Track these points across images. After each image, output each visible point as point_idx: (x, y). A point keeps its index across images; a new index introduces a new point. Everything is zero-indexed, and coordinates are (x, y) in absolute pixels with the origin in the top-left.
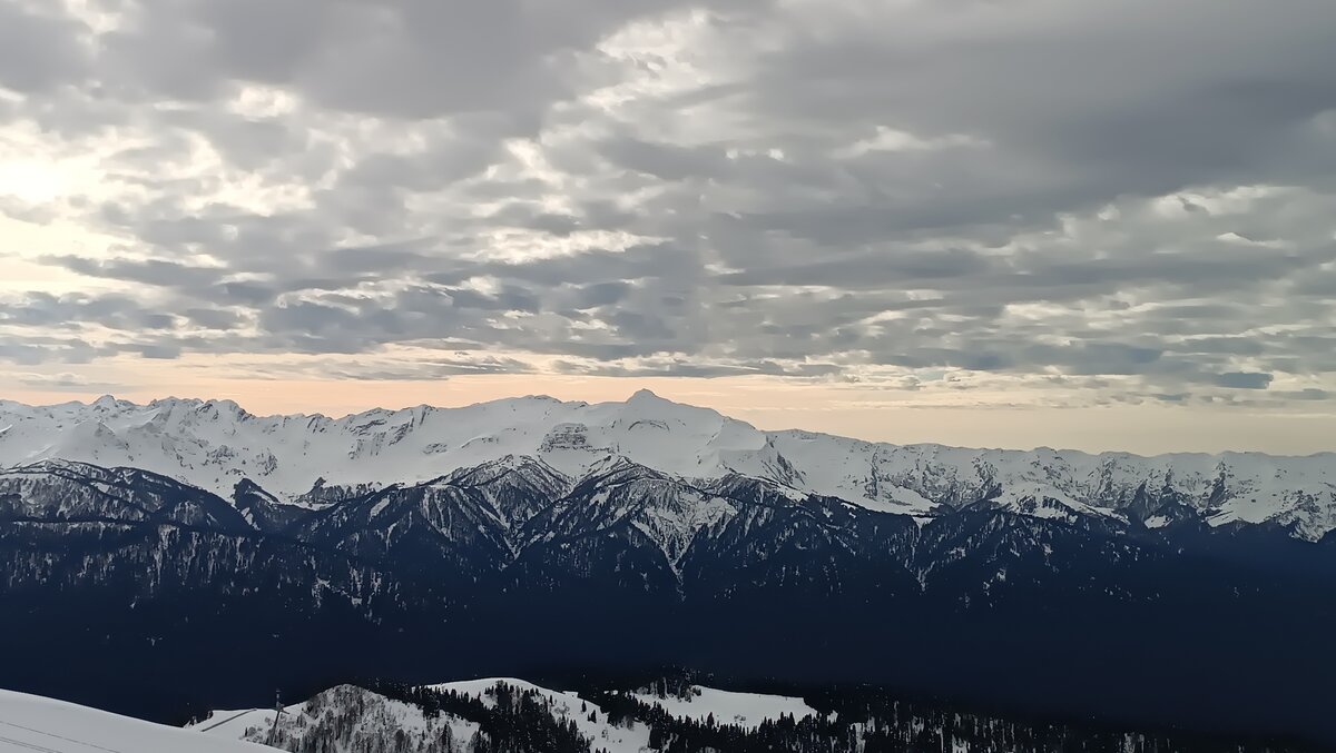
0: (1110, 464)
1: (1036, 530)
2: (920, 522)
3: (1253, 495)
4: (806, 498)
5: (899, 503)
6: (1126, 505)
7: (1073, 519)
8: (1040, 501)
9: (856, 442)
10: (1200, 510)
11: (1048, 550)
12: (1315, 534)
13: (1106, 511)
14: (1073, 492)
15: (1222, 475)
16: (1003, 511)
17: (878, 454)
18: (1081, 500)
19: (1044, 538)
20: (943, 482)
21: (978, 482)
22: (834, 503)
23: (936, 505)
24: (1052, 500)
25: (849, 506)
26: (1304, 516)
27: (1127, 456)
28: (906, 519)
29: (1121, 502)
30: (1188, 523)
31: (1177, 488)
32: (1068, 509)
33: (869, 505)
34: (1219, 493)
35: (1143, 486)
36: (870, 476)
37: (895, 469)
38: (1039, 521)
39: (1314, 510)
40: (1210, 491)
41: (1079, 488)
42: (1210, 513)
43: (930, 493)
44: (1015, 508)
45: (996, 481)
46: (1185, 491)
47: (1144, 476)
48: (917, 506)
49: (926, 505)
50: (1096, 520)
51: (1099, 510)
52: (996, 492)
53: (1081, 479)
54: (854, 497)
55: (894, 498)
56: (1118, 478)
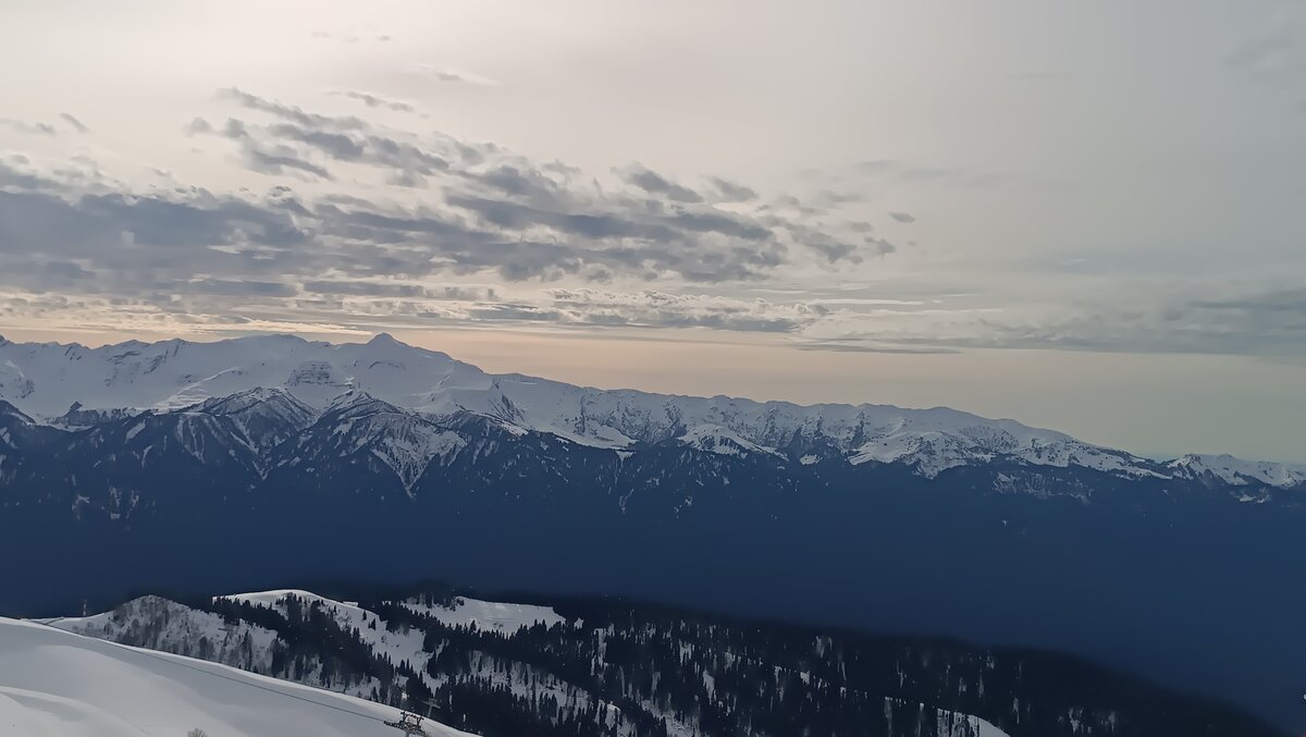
0: (774, 410)
1: (718, 464)
2: (622, 455)
3: (885, 440)
4: (526, 433)
5: (603, 439)
6: (786, 445)
7: (744, 456)
8: (717, 440)
9: (567, 386)
10: (844, 451)
11: (726, 482)
12: (931, 473)
13: (770, 450)
14: (744, 433)
15: (862, 423)
16: (688, 447)
17: (585, 396)
18: (749, 440)
19: (724, 470)
20: (639, 422)
21: (667, 423)
22: (550, 437)
23: (634, 442)
24: (727, 439)
25: (563, 441)
26: (924, 458)
27: (787, 404)
28: (611, 452)
29: (781, 443)
30: (834, 461)
31: (826, 433)
32: (740, 447)
33: (579, 440)
34: (859, 438)
35: (799, 430)
36: (579, 415)
37: (599, 410)
38: (719, 456)
39: (932, 453)
40: (852, 435)
41: (749, 430)
42: (852, 454)
43: (627, 432)
44: (698, 446)
45: (682, 423)
46: (832, 435)
47: (799, 423)
48: (619, 441)
49: (626, 441)
50: (762, 457)
51: (765, 448)
52: (682, 431)
53: (751, 424)
54: (566, 433)
55: (599, 435)
56: (780, 423)
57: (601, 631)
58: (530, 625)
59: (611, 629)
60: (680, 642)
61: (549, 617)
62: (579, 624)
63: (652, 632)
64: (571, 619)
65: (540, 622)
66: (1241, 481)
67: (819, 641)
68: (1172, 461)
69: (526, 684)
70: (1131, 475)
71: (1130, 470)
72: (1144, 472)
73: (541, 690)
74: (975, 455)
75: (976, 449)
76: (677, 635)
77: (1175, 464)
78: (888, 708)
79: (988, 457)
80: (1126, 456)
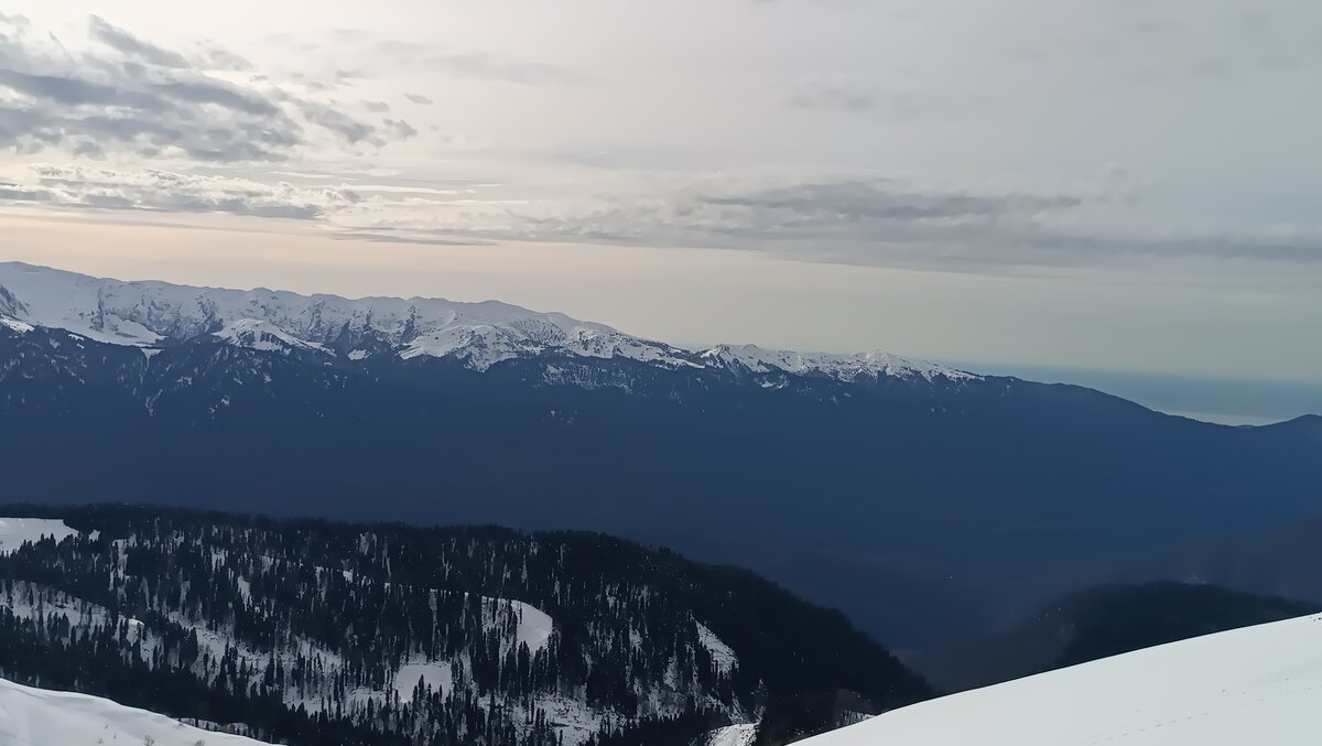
0: (319, 304)
1: (257, 361)
2: (149, 353)
3: (436, 334)
4: (32, 329)
5: (125, 335)
6: (333, 340)
7: (287, 352)
8: (258, 335)
9: (81, 276)
10: (394, 345)
11: (268, 379)
12: (483, 366)
13: (315, 345)
14: (287, 328)
15: (412, 316)
16: (224, 343)
17: (104, 288)
18: (294, 335)
19: (264, 368)
20: (167, 316)
21: (200, 317)
22: (61, 334)
23: (162, 338)
24: (269, 334)
25: (77, 338)
26: (475, 351)
27: (334, 298)
28: (135, 350)
29: (329, 337)
30: (384, 355)
31: (376, 327)
32: (283, 342)
33: (97, 337)
34: (410, 332)
35: (347, 325)
36: (96, 309)
37: (122, 303)
38: (259, 353)
39: (483, 346)
40: (402, 329)
41: (292, 324)
42: (402, 348)
43: (154, 327)
44: (236, 342)
45: (218, 317)
46: (382, 329)
47: (349, 316)
48: (144, 338)
49: (153, 337)
50: (308, 352)
51: (309, 344)
52: (218, 326)
53: (295, 317)
54: (81, 329)
55: (120, 330)
56: (326, 316)
57: (120, 543)
58: (35, 540)
59: (133, 540)
60: (212, 549)
61: (59, 530)
62: (94, 536)
63: (181, 539)
64: (85, 530)
65: (47, 536)
66: (764, 369)
67: (363, 538)
68: (705, 352)
69: (31, 603)
70: (669, 365)
71: (668, 360)
72: (680, 361)
73: (49, 610)
74: (525, 348)
75: (526, 342)
76: (208, 541)
77: (707, 355)
78: (433, 599)
79: (538, 350)
80: (664, 347)
